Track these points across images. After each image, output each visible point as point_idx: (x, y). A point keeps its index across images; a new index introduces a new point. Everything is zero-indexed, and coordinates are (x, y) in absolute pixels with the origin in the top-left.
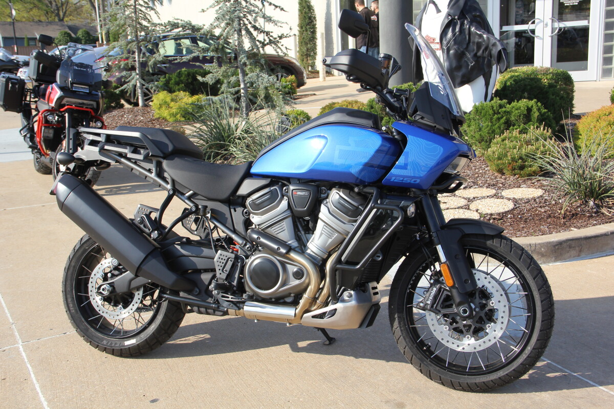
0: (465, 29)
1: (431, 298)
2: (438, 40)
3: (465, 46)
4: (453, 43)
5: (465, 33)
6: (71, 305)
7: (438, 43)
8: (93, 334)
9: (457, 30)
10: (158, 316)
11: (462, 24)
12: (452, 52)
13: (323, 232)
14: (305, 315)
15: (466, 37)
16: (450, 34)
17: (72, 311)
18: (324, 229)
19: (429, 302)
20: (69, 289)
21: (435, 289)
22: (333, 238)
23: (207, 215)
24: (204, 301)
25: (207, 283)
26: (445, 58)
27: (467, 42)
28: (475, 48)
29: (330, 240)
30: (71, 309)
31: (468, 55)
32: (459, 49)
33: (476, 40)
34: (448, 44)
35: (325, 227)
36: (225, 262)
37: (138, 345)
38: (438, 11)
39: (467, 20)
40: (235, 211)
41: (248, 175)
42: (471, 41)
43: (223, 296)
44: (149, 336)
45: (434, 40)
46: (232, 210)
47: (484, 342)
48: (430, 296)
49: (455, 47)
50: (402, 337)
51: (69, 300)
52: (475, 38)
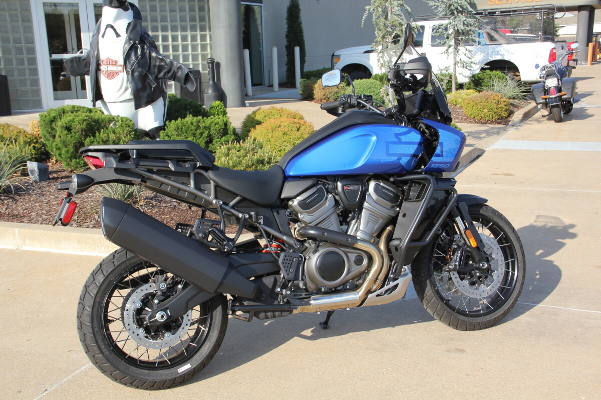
0: (146, 53)
1: (458, 260)
2: (121, 62)
3: (147, 69)
4: (137, 66)
5: (146, 56)
6: (103, 347)
7: (120, 66)
8: (137, 371)
9: (139, 53)
10: (211, 334)
11: (143, 49)
12: (136, 74)
13: (369, 220)
14: (370, 296)
15: (147, 61)
16: (133, 58)
17: (105, 353)
18: (370, 218)
19: (457, 264)
20: (96, 329)
21: (459, 252)
22: (379, 224)
23: (260, 221)
24: (272, 304)
25: (270, 286)
26: (130, 80)
27: (149, 65)
28: (156, 71)
29: (376, 226)
30: (104, 350)
31: (150, 77)
32: (142, 71)
33: (158, 64)
34: (132, 66)
35: (371, 215)
36: (290, 262)
37: (194, 369)
38: (118, 35)
39: (147, 45)
40: (278, 214)
41: (286, 178)
42: (152, 64)
43: (295, 295)
44: (205, 356)
45: (116, 62)
46: (275, 214)
47: (493, 287)
48: (457, 258)
49: (140, 69)
50: (434, 298)
51: (99, 341)
52: (156, 62)
